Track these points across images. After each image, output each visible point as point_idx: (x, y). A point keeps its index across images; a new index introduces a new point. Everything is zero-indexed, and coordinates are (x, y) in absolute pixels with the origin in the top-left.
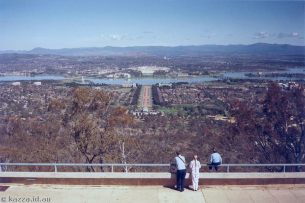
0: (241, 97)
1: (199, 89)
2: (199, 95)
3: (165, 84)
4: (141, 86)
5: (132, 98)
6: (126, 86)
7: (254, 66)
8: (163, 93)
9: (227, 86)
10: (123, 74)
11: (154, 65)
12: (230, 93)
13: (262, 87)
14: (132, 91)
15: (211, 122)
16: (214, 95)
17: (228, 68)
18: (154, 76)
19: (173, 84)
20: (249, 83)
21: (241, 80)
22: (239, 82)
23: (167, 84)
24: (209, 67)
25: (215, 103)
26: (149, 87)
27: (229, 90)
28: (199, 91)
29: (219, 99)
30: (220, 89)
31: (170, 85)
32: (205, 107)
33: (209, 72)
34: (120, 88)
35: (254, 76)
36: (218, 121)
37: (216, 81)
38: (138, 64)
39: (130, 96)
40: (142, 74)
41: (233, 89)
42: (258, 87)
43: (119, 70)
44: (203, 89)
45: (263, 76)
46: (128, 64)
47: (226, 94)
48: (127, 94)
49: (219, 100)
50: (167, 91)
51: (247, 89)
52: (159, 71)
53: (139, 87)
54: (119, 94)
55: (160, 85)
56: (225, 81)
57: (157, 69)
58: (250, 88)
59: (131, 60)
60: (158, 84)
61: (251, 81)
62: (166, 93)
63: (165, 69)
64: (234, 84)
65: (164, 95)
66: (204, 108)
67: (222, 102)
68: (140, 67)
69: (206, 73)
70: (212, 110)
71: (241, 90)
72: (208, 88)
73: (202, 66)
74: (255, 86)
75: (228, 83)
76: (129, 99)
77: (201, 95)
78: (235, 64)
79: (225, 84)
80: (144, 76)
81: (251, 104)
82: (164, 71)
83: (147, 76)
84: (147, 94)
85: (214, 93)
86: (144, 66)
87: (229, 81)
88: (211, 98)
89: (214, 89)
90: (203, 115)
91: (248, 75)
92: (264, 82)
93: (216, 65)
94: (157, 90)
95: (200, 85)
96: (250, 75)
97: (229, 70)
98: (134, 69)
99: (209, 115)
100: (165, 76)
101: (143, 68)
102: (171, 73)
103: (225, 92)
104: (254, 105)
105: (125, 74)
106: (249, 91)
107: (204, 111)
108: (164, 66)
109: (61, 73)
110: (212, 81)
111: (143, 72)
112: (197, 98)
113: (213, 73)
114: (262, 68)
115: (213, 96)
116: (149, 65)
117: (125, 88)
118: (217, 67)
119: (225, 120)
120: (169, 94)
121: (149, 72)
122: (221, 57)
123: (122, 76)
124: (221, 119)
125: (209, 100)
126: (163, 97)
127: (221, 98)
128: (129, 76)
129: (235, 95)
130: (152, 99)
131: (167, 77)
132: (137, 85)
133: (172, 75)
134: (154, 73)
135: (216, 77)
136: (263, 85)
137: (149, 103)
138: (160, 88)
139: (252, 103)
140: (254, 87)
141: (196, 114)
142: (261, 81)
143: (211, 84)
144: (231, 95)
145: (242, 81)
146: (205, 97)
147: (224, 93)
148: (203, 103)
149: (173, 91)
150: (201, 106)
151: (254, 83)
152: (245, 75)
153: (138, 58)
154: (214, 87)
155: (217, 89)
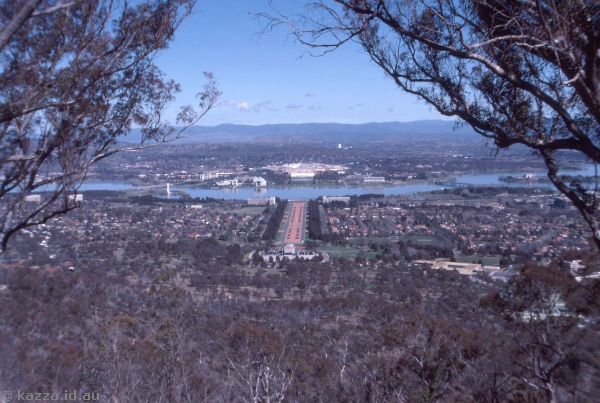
0: (489, 223)
1: (404, 206)
2: (404, 219)
3: (335, 199)
4: (285, 202)
5: (265, 227)
6: (257, 203)
7: (518, 161)
8: (330, 215)
9: (462, 202)
10: (250, 178)
11: (315, 160)
12: (467, 214)
13: (532, 203)
14: (266, 212)
15: (422, 274)
16: (435, 220)
17: (465, 166)
18: (314, 182)
19: (352, 197)
20: (505, 194)
21: (490, 189)
22: (486, 193)
23: (340, 199)
24: (428, 163)
25: (436, 236)
26: (303, 204)
27: (466, 208)
28: (404, 212)
29: (444, 226)
30: (447, 208)
31: (346, 199)
32: (414, 243)
33: (428, 174)
34: (243, 206)
35: (515, 180)
36: (438, 271)
37: (440, 192)
38: (282, 159)
39: (262, 222)
40: (290, 178)
41: (475, 208)
42: (524, 203)
43: (244, 170)
44: (412, 208)
45: (534, 181)
46: (263, 158)
47: (459, 217)
48: (255, 217)
49: (444, 229)
50: (339, 211)
51: (501, 207)
52: (326, 172)
53: (282, 205)
54: (240, 218)
55: (325, 198)
56: (458, 191)
57: (320, 168)
58: (507, 204)
59: (271, 150)
60: (321, 198)
61: (510, 191)
62: (337, 215)
63: (338, 168)
64: (476, 198)
65: (332, 220)
66: (412, 246)
67: (450, 233)
68: (286, 165)
69: (422, 176)
70: (428, 248)
71: (489, 208)
72: (424, 206)
73: (414, 162)
74: (518, 200)
75: (464, 195)
76: (259, 229)
77: (409, 219)
78: (479, 158)
79: (459, 197)
80: (294, 183)
81: (507, 236)
82: (336, 173)
83: (300, 183)
84: (296, 218)
85: (435, 214)
86: (296, 163)
87: (466, 191)
88: (428, 225)
89: (435, 206)
90: (409, 259)
91: (504, 180)
92: (537, 193)
93: (442, 160)
94: (317, 210)
95: (408, 200)
96: (509, 179)
97: (467, 171)
98: (274, 168)
99: (420, 258)
100: (337, 183)
101: (295, 166)
102: (349, 177)
103: (456, 213)
104: (514, 237)
105: (256, 179)
106: (506, 212)
107: (412, 251)
108: (336, 163)
109: (126, 178)
110: (433, 193)
111: (293, 175)
112: (400, 226)
113: (435, 176)
114: (532, 165)
115: (432, 221)
116: (306, 161)
117: (253, 206)
118: (444, 165)
119: (452, 269)
120: (343, 218)
121: (306, 175)
122: (453, 145)
123: (249, 184)
124: (446, 267)
125: (423, 230)
126: (329, 224)
127: (448, 225)
128: (264, 182)
129: (477, 219)
130: (308, 228)
131: (342, 184)
132: (278, 200)
133: (352, 179)
134: (315, 177)
135: (440, 184)
136: (533, 198)
137: (300, 236)
138: (326, 206)
139: (510, 234)
140: (515, 202)
141: (396, 258)
142: (530, 192)
143: (430, 197)
144: (470, 219)
145: (492, 191)
146: (416, 223)
147: (455, 215)
148: (412, 234)
149: (351, 211)
150: (405, 241)
151: (516, 195)
152: (500, 179)
153: (284, 148)
154: (434, 203)
155: (442, 207)
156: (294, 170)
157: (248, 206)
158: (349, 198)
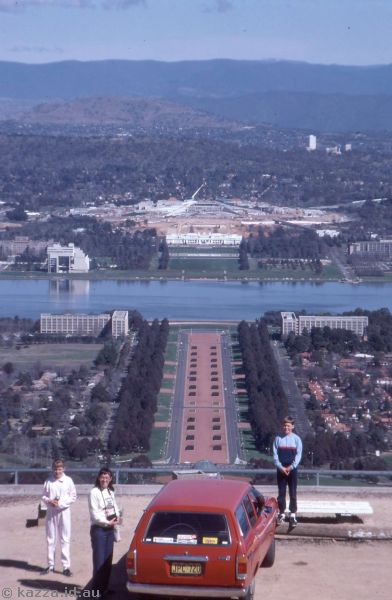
3: (320, 321)
4: (162, 329)
5: (110, 407)
6: (69, 331)
8: (311, 375)
10: (38, 246)
11: (239, 190)
14: (106, 359)
18: (243, 264)
19: (373, 317)
23: (334, 322)
26: (216, 337)
31: (358, 325)
34: (26, 341)
38: (132, 185)
39: (98, 394)
40: (163, 247)
43: (11, 217)
46: (67, 180)
48: (75, 378)
50: (338, 362)
52: (279, 231)
53: (153, 339)
54: (26, 380)
55: (288, 319)
57: (261, 217)
59: (91, 152)
60: (273, 318)
62: (334, 378)
63: (312, 217)
65: (318, 390)
68: (146, 205)
76: (94, 418)
80: (179, 265)
82: (309, 233)
83: (195, 265)
84: (204, 385)
86: (181, 197)
94: (269, 357)
98: (111, 213)
100: (318, 268)
101: (175, 208)
102: (356, 248)
105: (56, 251)
108: (307, 199)
111: (173, 238)
116: (211, 193)
117: (59, 339)
120: (353, 388)
121: (214, 238)
123: (32, 264)
126: (311, 405)
128: (82, 262)
130: (245, 416)
131: (334, 273)
132: (135, 321)
133: (366, 257)
134: (244, 247)
137: (225, 440)
138: (293, 345)
149: (376, 363)
153: (134, 146)
156: (173, 222)
157: (41, 339)
158: (364, 320)
